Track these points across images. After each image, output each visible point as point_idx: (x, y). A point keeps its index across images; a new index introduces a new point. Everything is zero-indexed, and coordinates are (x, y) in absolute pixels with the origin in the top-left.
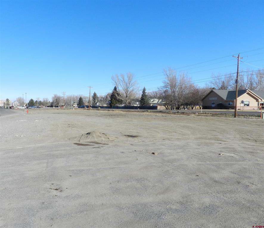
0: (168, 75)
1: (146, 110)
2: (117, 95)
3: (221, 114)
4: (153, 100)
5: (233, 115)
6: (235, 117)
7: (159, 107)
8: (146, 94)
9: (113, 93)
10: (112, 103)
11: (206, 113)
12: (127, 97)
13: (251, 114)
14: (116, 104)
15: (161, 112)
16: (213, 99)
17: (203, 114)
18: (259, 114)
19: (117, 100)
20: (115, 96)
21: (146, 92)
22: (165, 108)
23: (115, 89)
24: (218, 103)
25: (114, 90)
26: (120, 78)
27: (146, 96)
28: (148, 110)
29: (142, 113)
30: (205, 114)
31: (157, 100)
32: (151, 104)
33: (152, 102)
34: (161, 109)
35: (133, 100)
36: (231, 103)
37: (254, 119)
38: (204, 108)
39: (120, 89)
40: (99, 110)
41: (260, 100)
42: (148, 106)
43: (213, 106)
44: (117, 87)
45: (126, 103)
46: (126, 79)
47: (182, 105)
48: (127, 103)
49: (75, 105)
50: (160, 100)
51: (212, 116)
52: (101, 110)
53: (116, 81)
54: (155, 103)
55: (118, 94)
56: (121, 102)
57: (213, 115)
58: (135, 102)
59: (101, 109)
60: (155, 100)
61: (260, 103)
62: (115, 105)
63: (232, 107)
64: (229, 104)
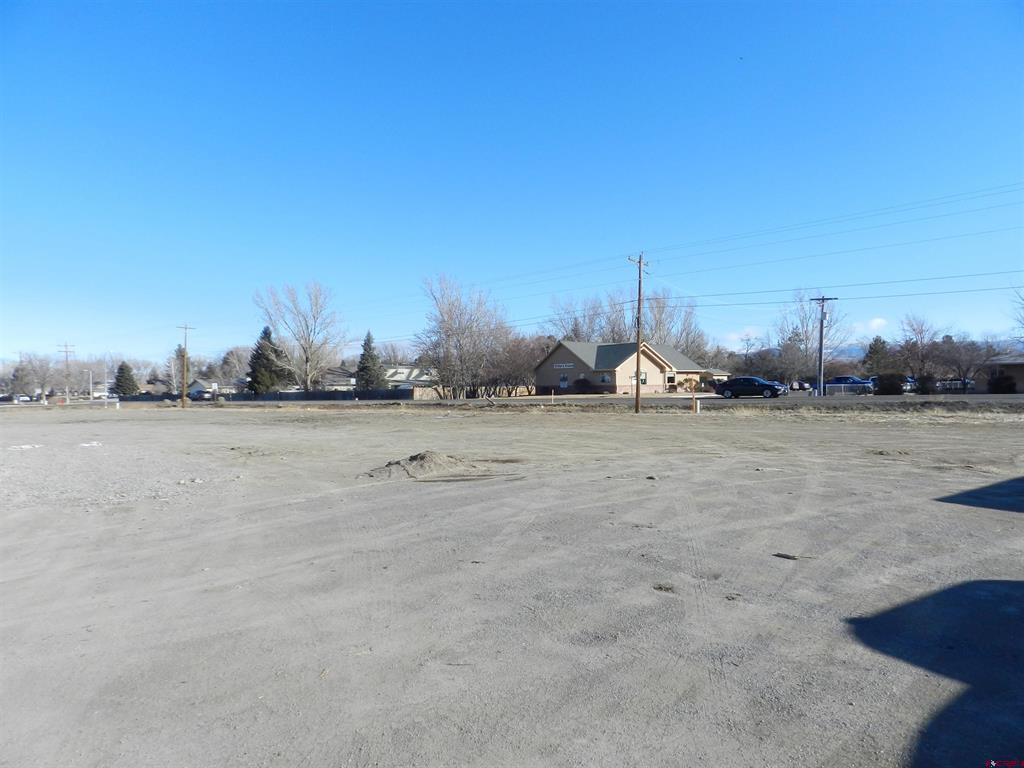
0: (438, 295)
1: (392, 402)
2: (273, 357)
3: (602, 405)
4: (394, 370)
5: (630, 408)
6: (637, 411)
7: (418, 393)
8: (375, 353)
9: (260, 347)
10: (259, 383)
11: (564, 405)
12: (307, 361)
13: (669, 403)
14: (273, 385)
15: (427, 405)
16: (564, 366)
17: (557, 408)
18: (688, 403)
19: (275, 372)
20: (268, 359)
21: (373, 345)
22: (435, 394)
23: (266, 334)
24: (577, 378)
25: (262, 338)
26: (283, 298)
27: (373, 358)
28: (398, 401)
29: (385, 411)
30: (563, 407)
31: (406, 371)
32: (388, 381)
33: (392, 376)
34: (425, 398)
35: (331, 371)
36: (607, 377)
37: (679, 413)
38: (543, 390)
39: (286, 335)
40: (222, 406)
41: (668, 369)
42: (381, 389)
43: (564, 385)
44: (271, 328)
45: (305, 382)
46: (305, 305)
47: (481, 385)
48: (309, 382)
49: (100, 390)
50: (416, 372)
51: (583, 411)
52: (229, 406)
53: (271, 311)
54: (399, 379)
55: (278, 353)
56: (288, 377)
57: (584, 409)
58: (336, 379)
59: (228, 403)
60: (400, 370)
61: (668, 375)
62: (268, 387)
63: (610, 387)
64: (603, 381)
